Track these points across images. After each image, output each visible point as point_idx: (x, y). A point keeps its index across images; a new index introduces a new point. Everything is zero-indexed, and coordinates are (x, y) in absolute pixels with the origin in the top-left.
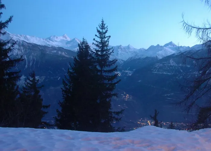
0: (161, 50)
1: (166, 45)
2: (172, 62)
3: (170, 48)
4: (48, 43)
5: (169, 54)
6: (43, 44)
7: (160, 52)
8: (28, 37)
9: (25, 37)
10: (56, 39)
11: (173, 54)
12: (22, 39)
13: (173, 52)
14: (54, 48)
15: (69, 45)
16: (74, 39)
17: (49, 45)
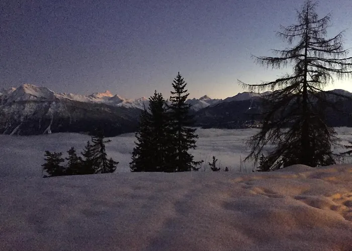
0: (197, 103)
1: (202, 99)
2: (207, 114)
3: (205, 101)
4: (91, 100)
5: (204, 107)
6: (86, 101)
7: (197, 105)
8: (71, 94)
9: (69, 95)
10: (98, 96)
11: (209, 106)
12: (65, 97)
13: (208, 105)
14: (96, 105)
15: (111, 101)
16: (116, 95)
17: (92, 101)
